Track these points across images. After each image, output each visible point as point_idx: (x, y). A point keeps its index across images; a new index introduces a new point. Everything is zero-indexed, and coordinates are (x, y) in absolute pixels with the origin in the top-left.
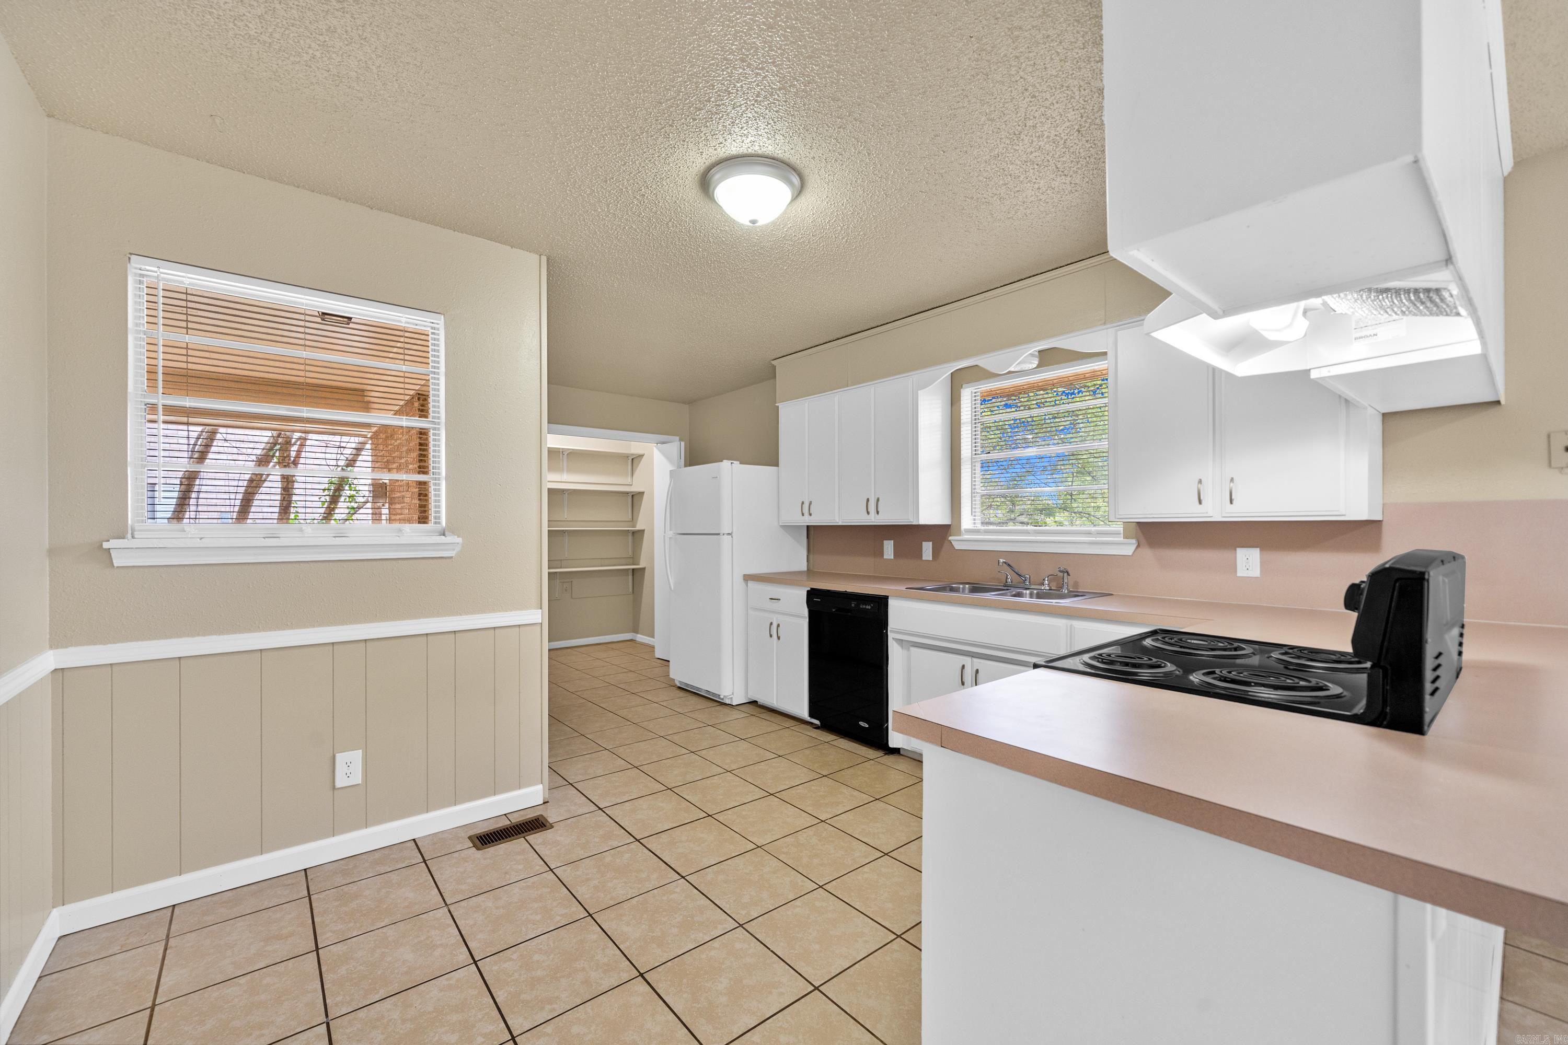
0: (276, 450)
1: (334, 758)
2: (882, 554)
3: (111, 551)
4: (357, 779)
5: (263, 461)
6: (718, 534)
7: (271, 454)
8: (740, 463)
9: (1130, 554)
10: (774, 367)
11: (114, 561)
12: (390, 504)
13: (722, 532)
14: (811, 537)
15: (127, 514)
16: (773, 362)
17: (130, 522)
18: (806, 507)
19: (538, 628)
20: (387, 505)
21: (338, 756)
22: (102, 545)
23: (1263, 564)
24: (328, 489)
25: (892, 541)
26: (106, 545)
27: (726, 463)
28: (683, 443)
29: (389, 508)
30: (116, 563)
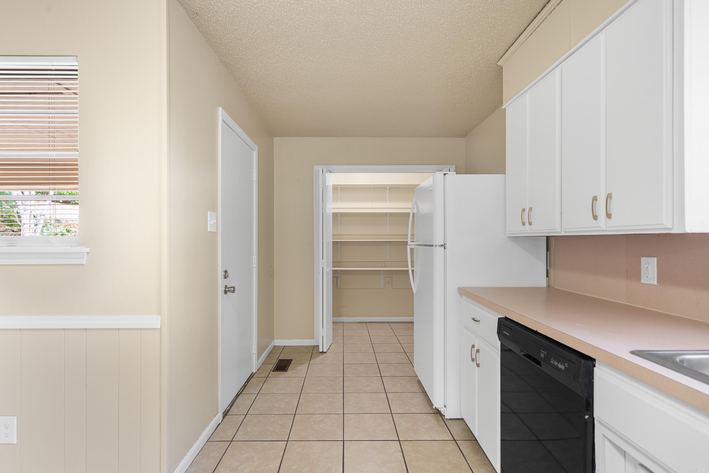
2: (638, 277)
4: (14, 438)
6: (432, 246)
14: (551, 249)
25: (656, 259)
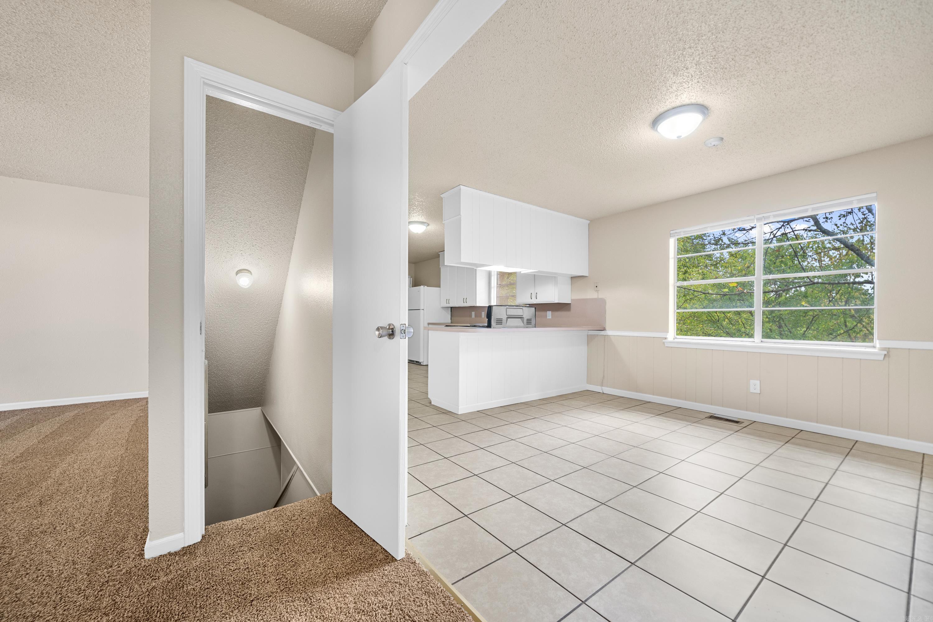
8: (427, 287)
10: (439, 255)
13: (420, 309)
14: (452, 311)
16: (439, 253)
18: (448, 301)
23: (552, 315)
27: (422, 287)
28: (411, 279)
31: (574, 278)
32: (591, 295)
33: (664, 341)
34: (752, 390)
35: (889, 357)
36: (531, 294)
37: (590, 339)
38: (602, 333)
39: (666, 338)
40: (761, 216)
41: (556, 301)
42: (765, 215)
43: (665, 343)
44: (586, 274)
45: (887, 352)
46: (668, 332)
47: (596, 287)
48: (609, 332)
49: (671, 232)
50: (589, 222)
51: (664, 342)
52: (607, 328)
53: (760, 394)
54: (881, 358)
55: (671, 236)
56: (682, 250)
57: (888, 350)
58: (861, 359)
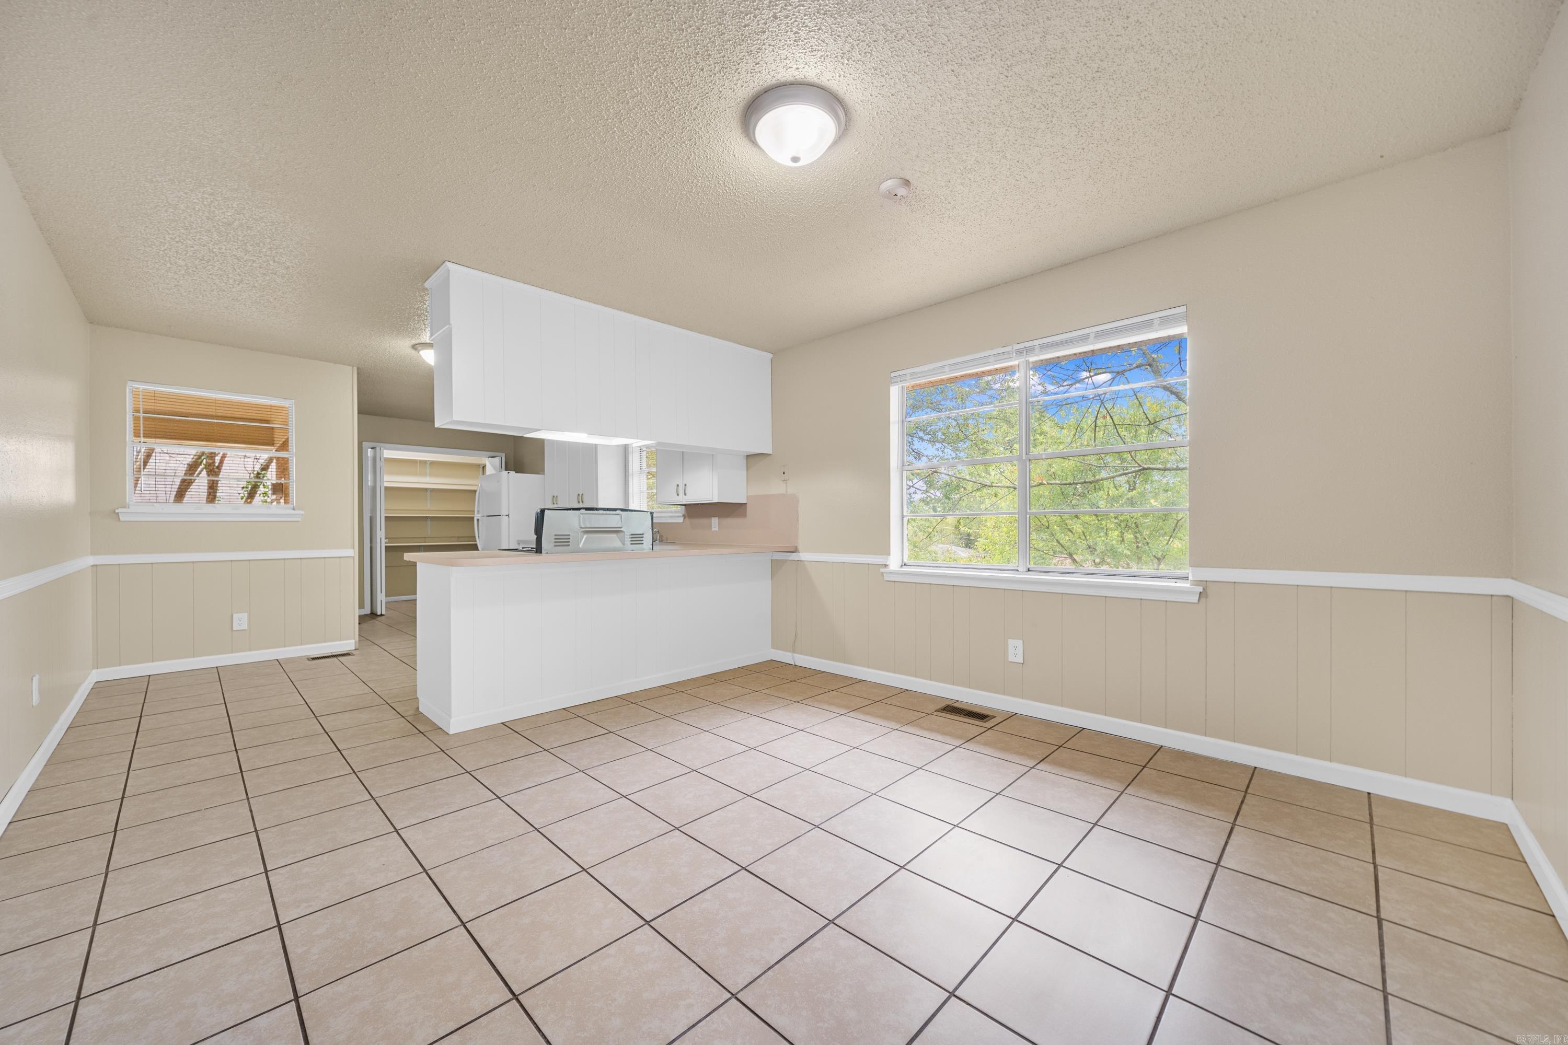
0: (204, 459)
1: (232, 615)
3: (119, 514)
4: (245, 626)
5: (192, 468)
6: (500, 515)
7: (200, 461)
8: (516, 473)
9: (682, 522)
11: (121, 518)
12: (285, 497)
13: (504, 514)
15: (126, 498)
17: (127, 501)
18: (555, 499)
19: (352, 559)
20: (283, 498)
21: (235, 616)
22: (115, 511)
23: (719, 524)
24: (246, 487)
26: (117, 511)
27: (504, 473)
28: (504, 458)
29: (285, 500)
30: (122, 519)
31: (752, 458)
32: (776, 488)
33: (882, 570)
34: (1011, 658)
35: (1207, 597)
36: (678, 485)
37: (776, 566)
38: (794, 557)
39: (886, 566)
40: (1022, 346)
41: (716, 500)
42: (1028, 344)
43: (884, 575)
44: (768, 450)
45: (1204, 589)
46: (889, 555)
47: (784, 473)
48: (804, 556)
49: (893, 375)
50: (771, 356)
51: (882, 574)
52: (800, 548)
53: (1023, 664)
54: (1195, 599)
55: (892, 381)
56: (913, 407)
57: (1205, 584)
58: (1166, 601)
